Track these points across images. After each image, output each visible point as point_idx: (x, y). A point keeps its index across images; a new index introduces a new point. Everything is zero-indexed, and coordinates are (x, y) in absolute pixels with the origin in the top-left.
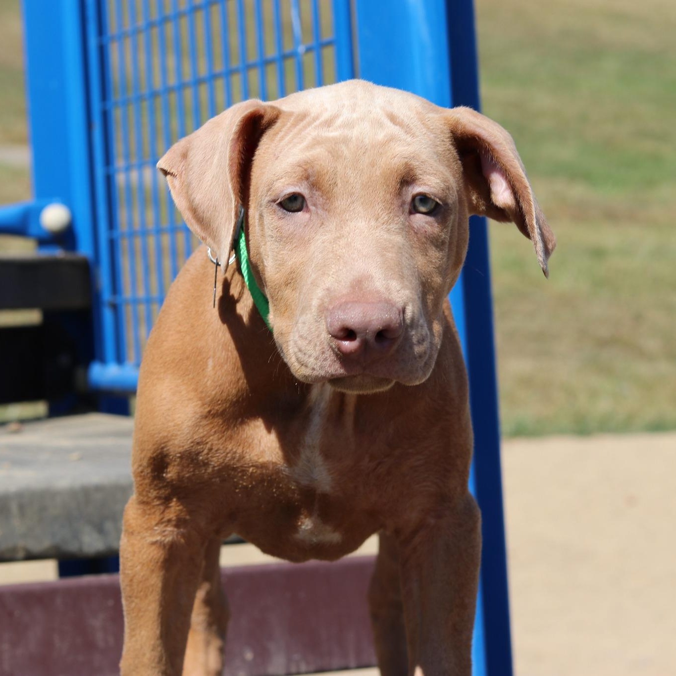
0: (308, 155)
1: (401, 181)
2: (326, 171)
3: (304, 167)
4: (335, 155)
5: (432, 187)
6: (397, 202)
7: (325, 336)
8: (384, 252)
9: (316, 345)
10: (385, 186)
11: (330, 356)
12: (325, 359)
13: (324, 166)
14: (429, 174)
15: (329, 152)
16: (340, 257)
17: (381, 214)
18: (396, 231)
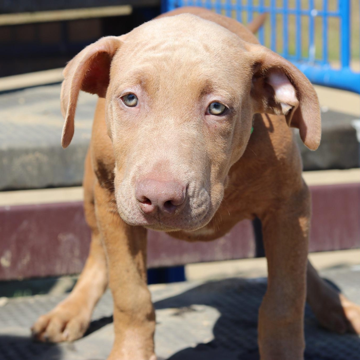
1: (202, 92)
2: (151, 79)
3: (138, 75)
5: (223, 97)
6: (197, 106)
8: (182, 144)
11: (137, 212)
12: (134, 214)
13: (151, 76)
14: (222, 88)
15: (154, 66)
16: (152, 144)
17: (185, 113)
18: (194, 126)
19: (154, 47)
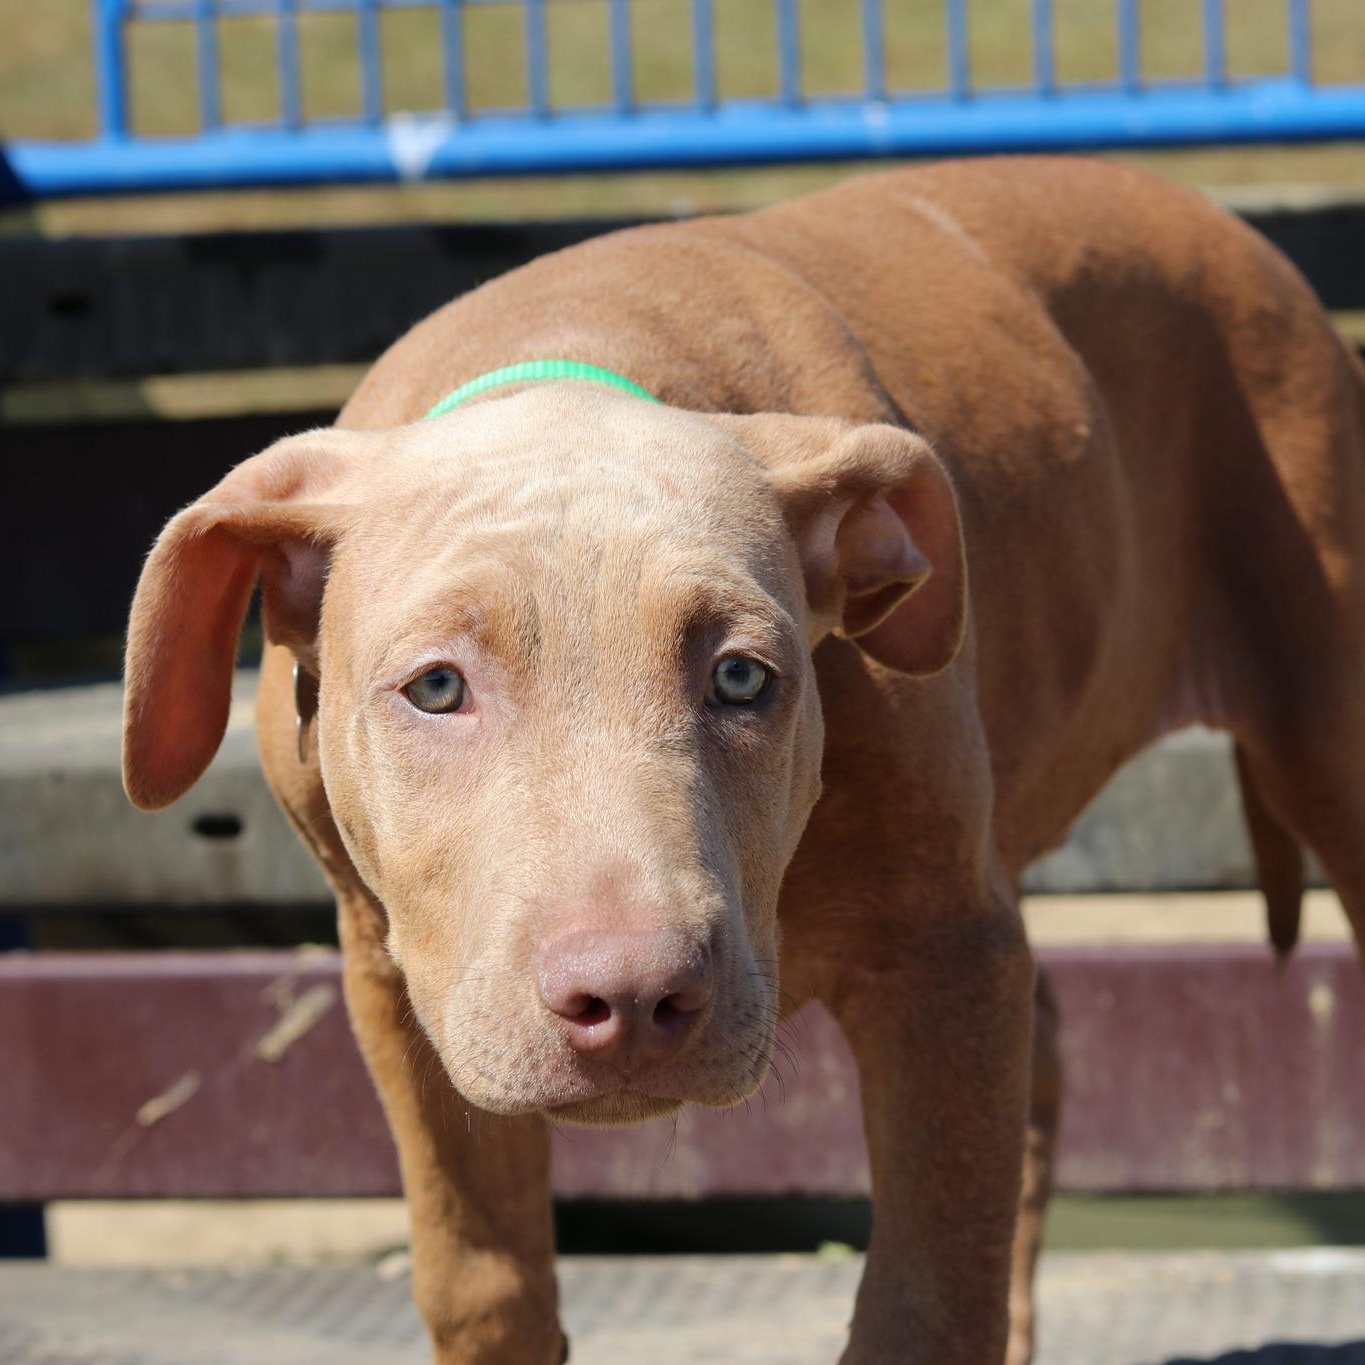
0: (460, 574)
1: (687, 628)
2: (509, 607)
3: (455, 601)
4: (526, 570)
5: (756, 637)
7: (535, 1013)
8: (658, 804)
9: (511, 1034)
10: (649, 639)
13: (502, 597)
14: (750, 610)
15: (509, 564)
17: (642, 707)
18: (678, 747)
19: (488, 503)
